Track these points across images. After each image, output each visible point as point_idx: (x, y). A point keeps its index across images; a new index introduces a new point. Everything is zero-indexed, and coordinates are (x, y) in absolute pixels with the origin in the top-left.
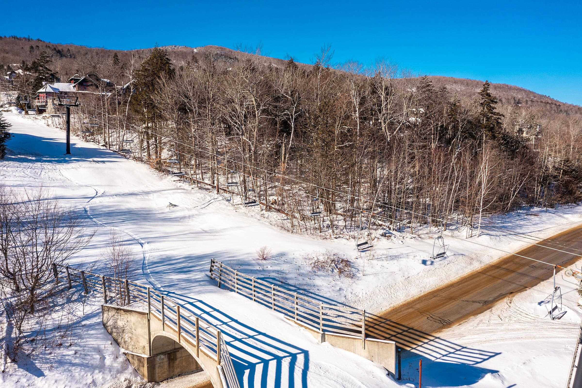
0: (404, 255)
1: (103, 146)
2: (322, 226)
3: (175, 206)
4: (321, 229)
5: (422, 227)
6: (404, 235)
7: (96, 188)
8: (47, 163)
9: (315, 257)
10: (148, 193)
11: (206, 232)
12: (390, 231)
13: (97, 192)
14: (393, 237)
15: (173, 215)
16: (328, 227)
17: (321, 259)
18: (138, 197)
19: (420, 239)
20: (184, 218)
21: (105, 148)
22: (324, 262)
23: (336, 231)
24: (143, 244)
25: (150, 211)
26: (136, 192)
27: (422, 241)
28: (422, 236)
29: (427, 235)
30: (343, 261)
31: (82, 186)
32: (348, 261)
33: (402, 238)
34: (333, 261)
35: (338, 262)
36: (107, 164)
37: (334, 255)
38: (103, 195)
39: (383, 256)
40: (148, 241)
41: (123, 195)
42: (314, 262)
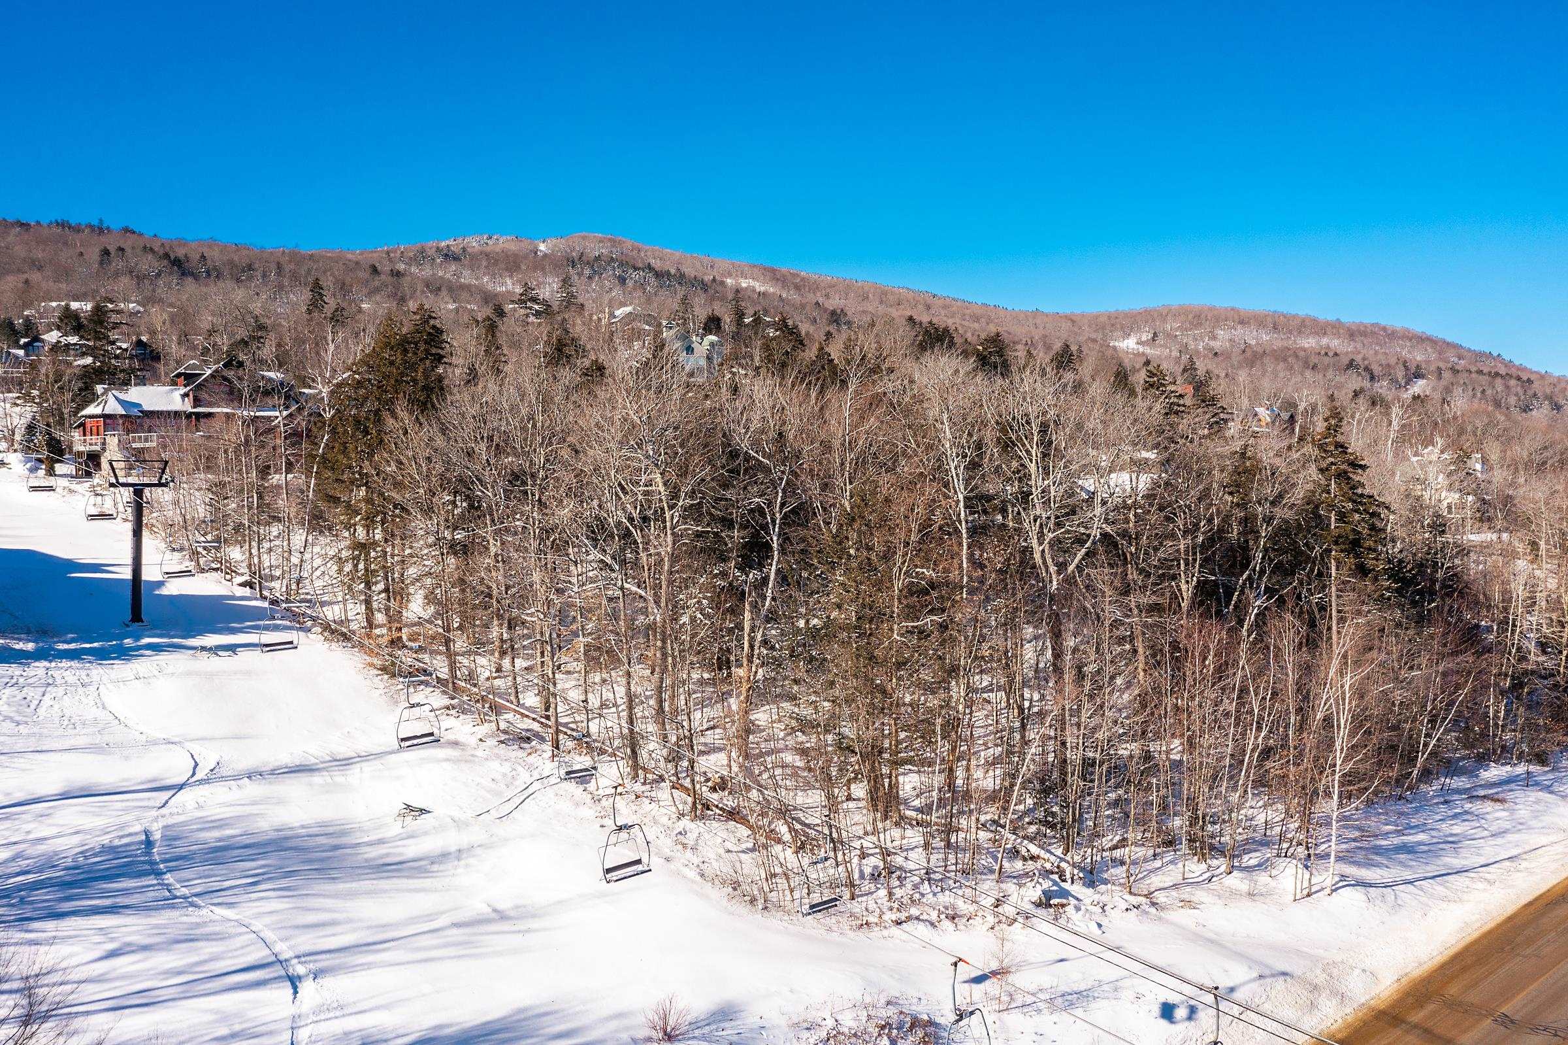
0: (1106, 988)
1: (243, 585)
2: (856, 876)
3: (422, 811)
4: (852, 885)
5: (1158, 863)
6: (1104, 899)
7: (196, 748)
8: (65, 663)
9: (828, 1017)
10: (345, 763)
11: (501, 916)
12: (1063, 884)
13: (196, 765)
14: (1070, 909)
15: (411, 850)
16: (875, 877)
17: (849, 1022)
18: (317, 779)
19: (1153, 910)
20: (444, 856)
21: (247, 591)
22: (855, 1035)
23: (898, 893)
24: (300, 978)
25: (343, 833)
26: (313, 761)
27: (1160, 918)
28: (1161, 897)
29: (1174, 893)
30: (915, 1023)
31: (155, 743)
32: (931, 1023)
33: (1098, 910)
34: (883, 1027)
35: (899, 1028)
36: (244, 655)
37: (889, 1003)
38: (214, 777)
39: (1042, 996)
40: (319, 965)
41: (273, 772)
42: (824, 1035)
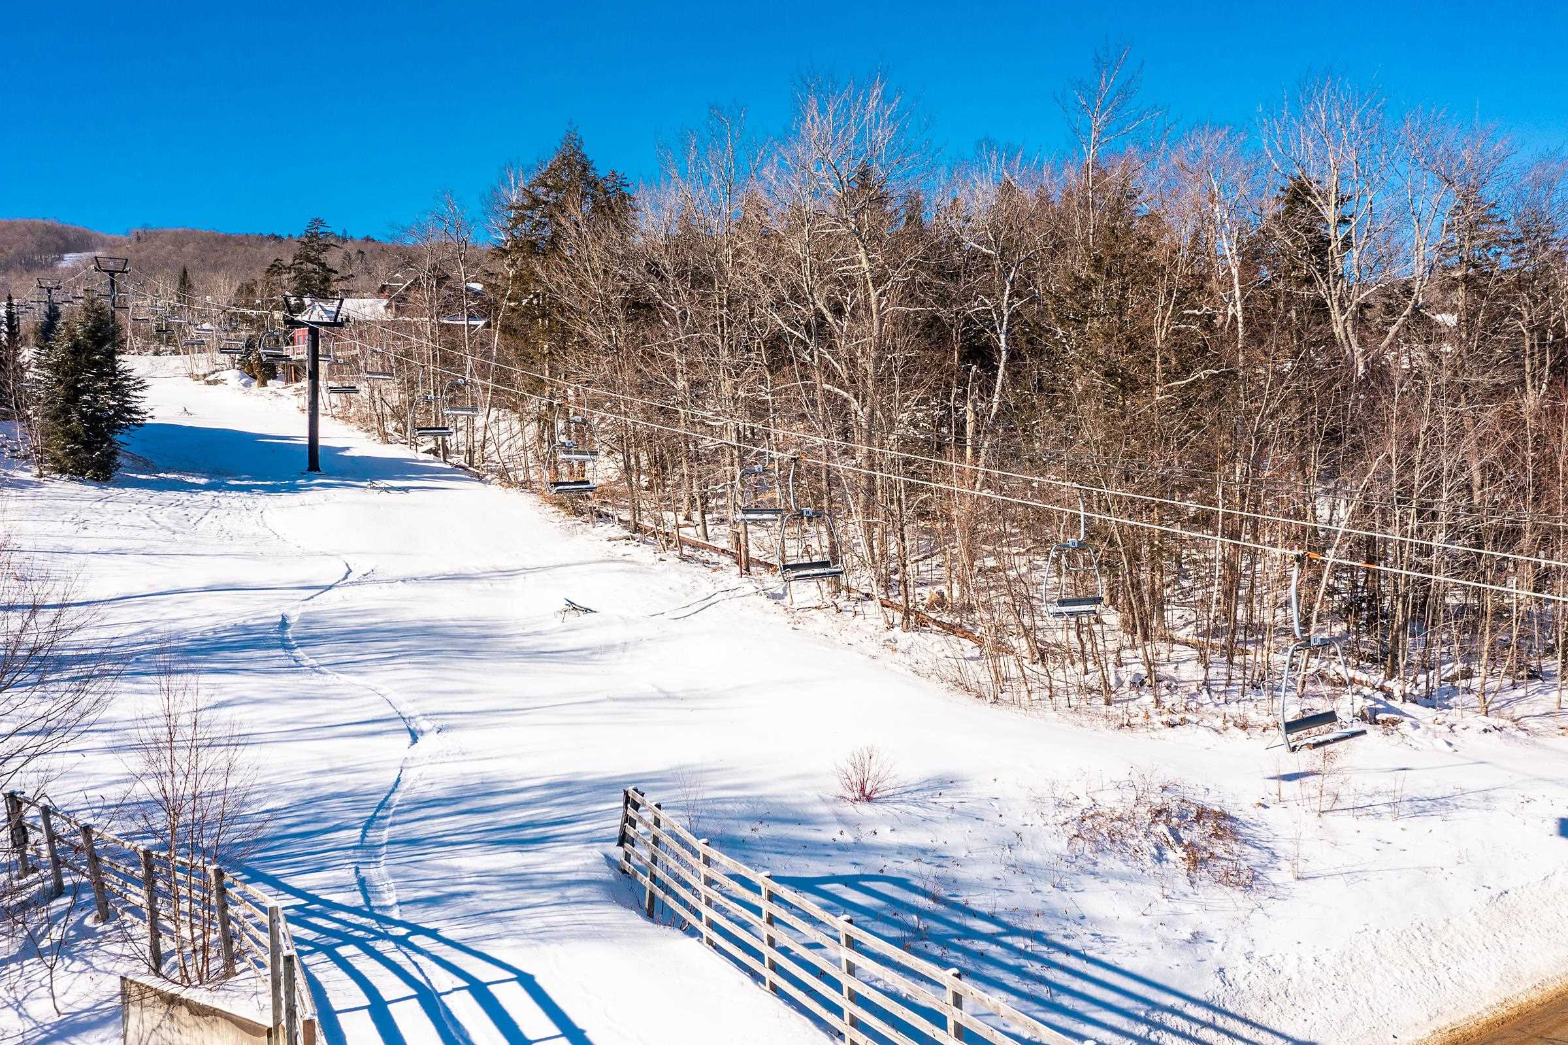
0: (1472, 796)
1: (429, 452)
2: (1112, 681)
3: (586, 610)
4: (1109, 692)
5: (1520, 692)
6: (1451, 719)
7: (351, 560)
9: (1082, 795)
10: (510, 573)
11: (669, 697)
12: (1391, 702)
13: (350, 571)
14: (1405, 727)
15: (570, 641)
16: (1138, 684)
17: (1110, 801)
18: (475, 585)
19: (1522, 734)
20: (609, 648)
21: (431, 457)
22: (1120, 819)
23: (1168, 702)
25: (496, 627)
26: (475, 571)
27: (1534, 743)
28: (1532, 724)
29: (1550, 721)
30: (1203, 813)
32: (1226, 816)
33: (1444, 729)
34: (1160, 812)
35: (1182, 817)
36: (413, 494)
37: (1164, 789)
38: (367, 578)
39: (1378, 800)
40: (445, 723)
41: (429, 578)
42: (1077, 814)
